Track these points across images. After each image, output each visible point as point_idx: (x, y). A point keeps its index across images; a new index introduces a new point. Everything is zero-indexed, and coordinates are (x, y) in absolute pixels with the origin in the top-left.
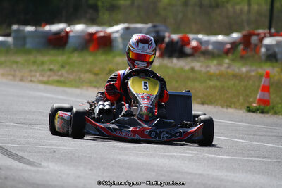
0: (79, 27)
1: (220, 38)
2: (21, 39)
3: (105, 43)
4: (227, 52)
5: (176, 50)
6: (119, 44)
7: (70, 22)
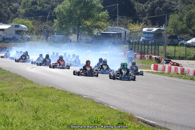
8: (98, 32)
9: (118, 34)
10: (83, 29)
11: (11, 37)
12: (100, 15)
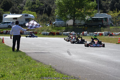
0: (99, 32)
1: (118, 33)
2: (90, 35)
3: (102, 34)
4: (118, 35)
5: (111, 35)
6: (104, 34)
7: (97, 32)
8: (89, 17)
9: (105, 18)
10: (78, 15)
11: (22, 23)
12: (91, 4)
